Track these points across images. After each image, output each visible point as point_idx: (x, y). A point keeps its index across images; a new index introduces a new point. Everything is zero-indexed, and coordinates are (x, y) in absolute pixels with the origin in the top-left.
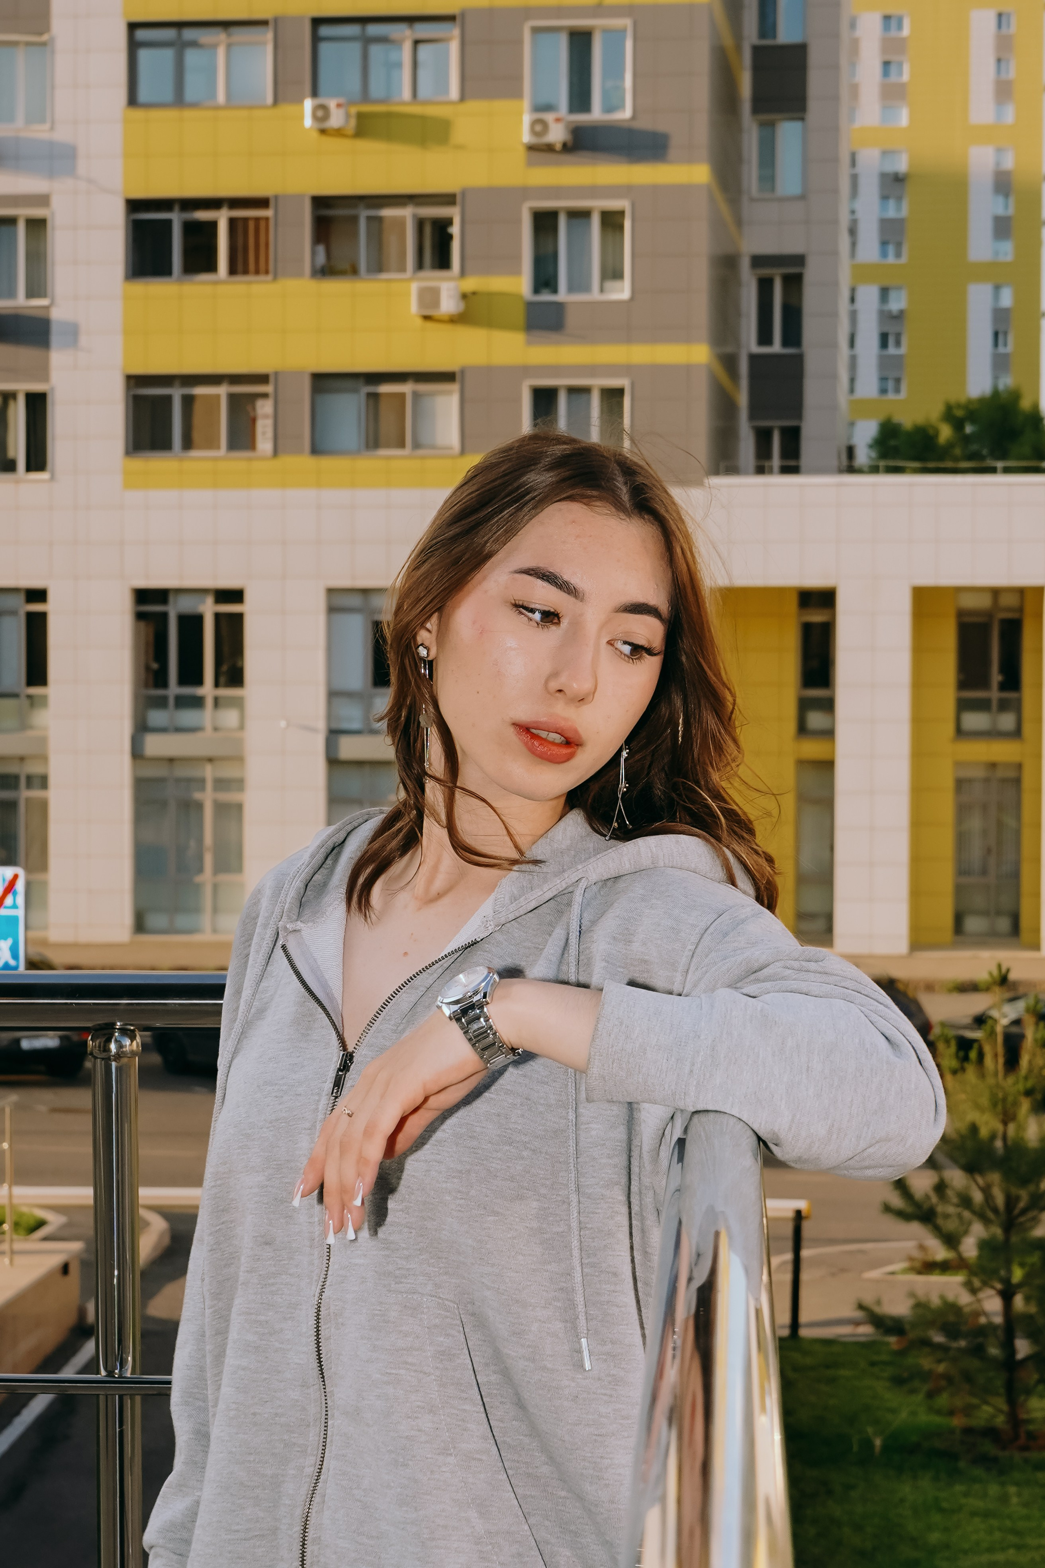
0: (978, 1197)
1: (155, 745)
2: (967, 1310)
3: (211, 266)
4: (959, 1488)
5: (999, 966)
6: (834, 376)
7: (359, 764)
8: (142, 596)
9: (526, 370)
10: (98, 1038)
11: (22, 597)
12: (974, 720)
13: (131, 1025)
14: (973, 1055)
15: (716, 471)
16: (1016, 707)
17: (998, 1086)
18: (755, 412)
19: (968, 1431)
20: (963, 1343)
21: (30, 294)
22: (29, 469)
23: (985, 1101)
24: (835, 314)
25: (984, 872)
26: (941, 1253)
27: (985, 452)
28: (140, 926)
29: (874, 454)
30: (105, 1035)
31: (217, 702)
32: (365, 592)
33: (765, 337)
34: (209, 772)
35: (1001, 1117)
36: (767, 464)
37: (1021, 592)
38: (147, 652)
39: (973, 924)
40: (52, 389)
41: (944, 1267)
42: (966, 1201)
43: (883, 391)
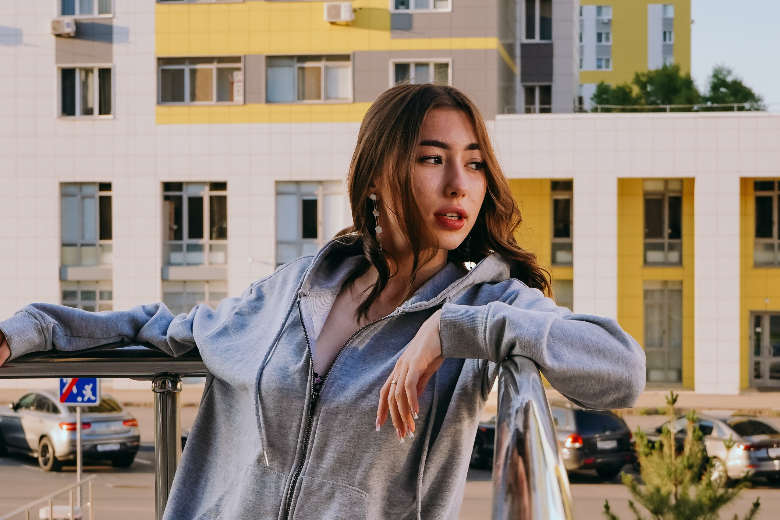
1: (175, 273)
5: (672, 394)
6: (570, 56)
8: (168, 186)
9: (391, 53)
10: (158, 381)
11: (97, 188)
12: (655, 256)
14: (657, 447)
15: (502, 112)
16: (679, 248)
17: (671, 464)
18: (524, 77)
21: (101, 12)
22: (100, 113)
23: (664, 472)
24: (571, 20)
25: (661, 345)
27: (659, 102)
29: (594, 103)
30: (161, 380)
31: (211, 248)
32: (298, 183)
33: (530, 34)
34: (207, 289)
35: (674, 482)
36: (532, 107)
37: (681, 181)
38: (170, 219)
39: (655, 375)
40: (114, 66)
43: (599, 67)
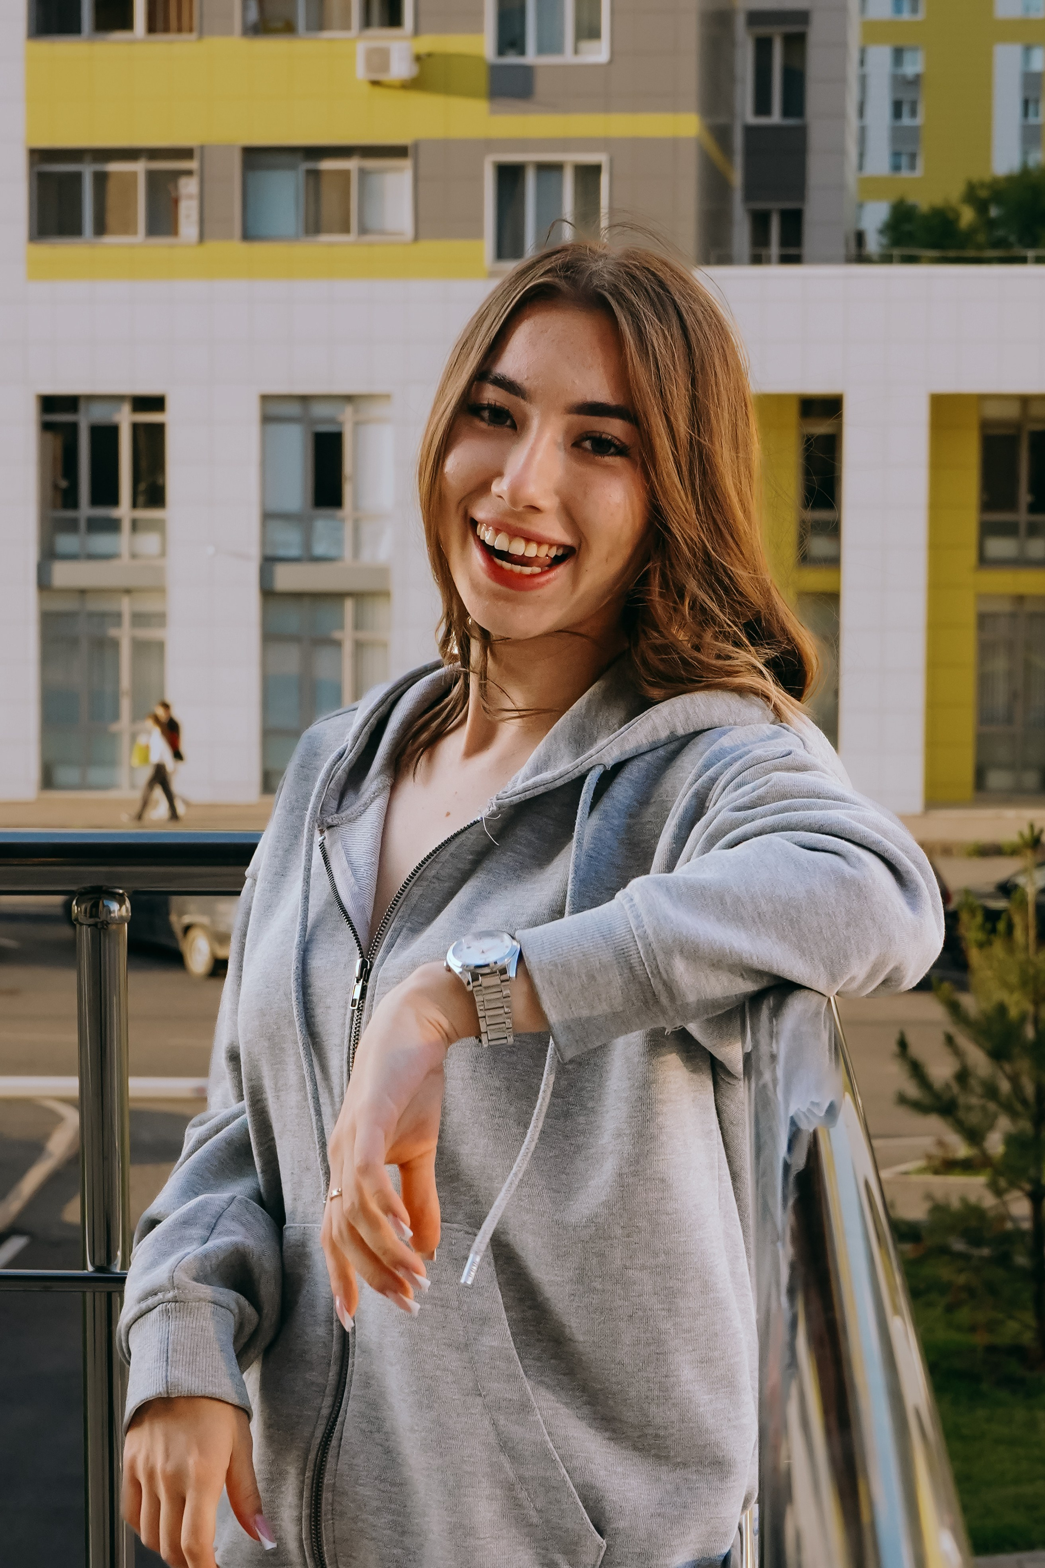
0: (1005, 1086)
1: (64, 574)
2: (991, 1214)
3: (126, 23)
4: (981, 1413)
5: (1032, 827)
6: (841, 151)
7: (298, 596)
8: (49, 404)
9: (489, 144)
10: (84, 902)
12: (1000, 547)
13: (120, 888)
14: (1001, 926)
15: (707, 259)
17: (1028, 961)
18: (751, 192)
19: (991, 1349)
20: (986, 1252)
23: (1013, 978)
24: (843, 80)
25: (1009, 719)
26: (962, 1150)
27: (1012, 238)
28: (48, 781)
29: (885, 241)
30: (91, 899)
31: (135, 525)
32: (305, 399)
33: (762, 106)
34: (126, 605)
35: (1032, 997)
36: (764, 252)
38: (54, 468)
39: (997, 779)
41: (966, 1166)
42: (991, 1091)
43: (896, 168)
